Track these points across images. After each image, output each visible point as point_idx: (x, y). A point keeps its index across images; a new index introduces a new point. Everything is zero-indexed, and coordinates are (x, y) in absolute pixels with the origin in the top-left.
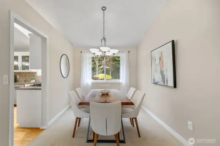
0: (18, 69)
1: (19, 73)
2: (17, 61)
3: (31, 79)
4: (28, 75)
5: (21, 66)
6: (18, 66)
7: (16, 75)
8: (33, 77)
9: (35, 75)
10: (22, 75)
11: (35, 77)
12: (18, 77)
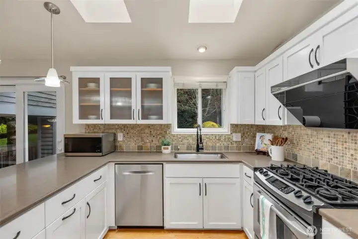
1: (124, 127)
3: (165, 145)
4: (147, 131)
5: (139, 107)
6: (130, 107)
7: (114, 131)
8: (160, 136)
9: (168, 132)
10: (132, 131)
11: (167, 136)
12: (120, 137)
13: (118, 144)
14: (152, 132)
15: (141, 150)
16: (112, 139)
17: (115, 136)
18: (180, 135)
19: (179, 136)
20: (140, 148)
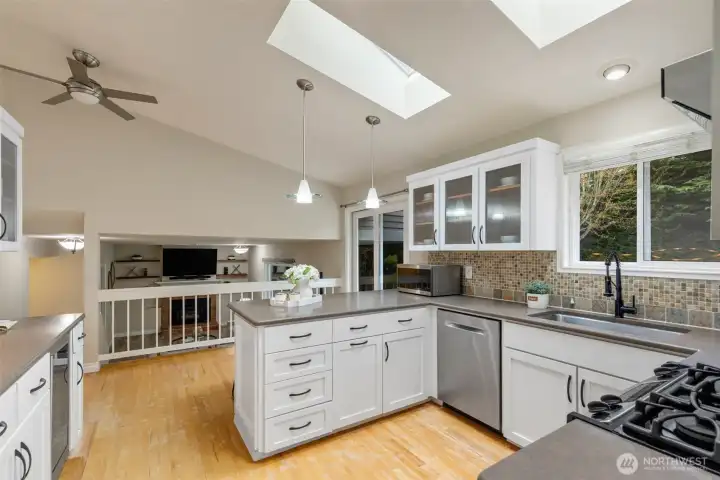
0: (469, 239)
1: (475, 256)
2: (468, 202)
3: (531, 292)
4: (509, 264)
5: (483, 223)
6: (470, 223)
7: (461, 263)
8: (533, 275)
9: (549, 268)
10: (486, 263)
11: (547, 277)
12: (469, 274)
13: (466, 284)
14: (519, 266)
15: (499, 297)
16: (458, 275)
17: (462, 270)
18: (577, 275)
19: (575, 278)
20: (498, 294)
